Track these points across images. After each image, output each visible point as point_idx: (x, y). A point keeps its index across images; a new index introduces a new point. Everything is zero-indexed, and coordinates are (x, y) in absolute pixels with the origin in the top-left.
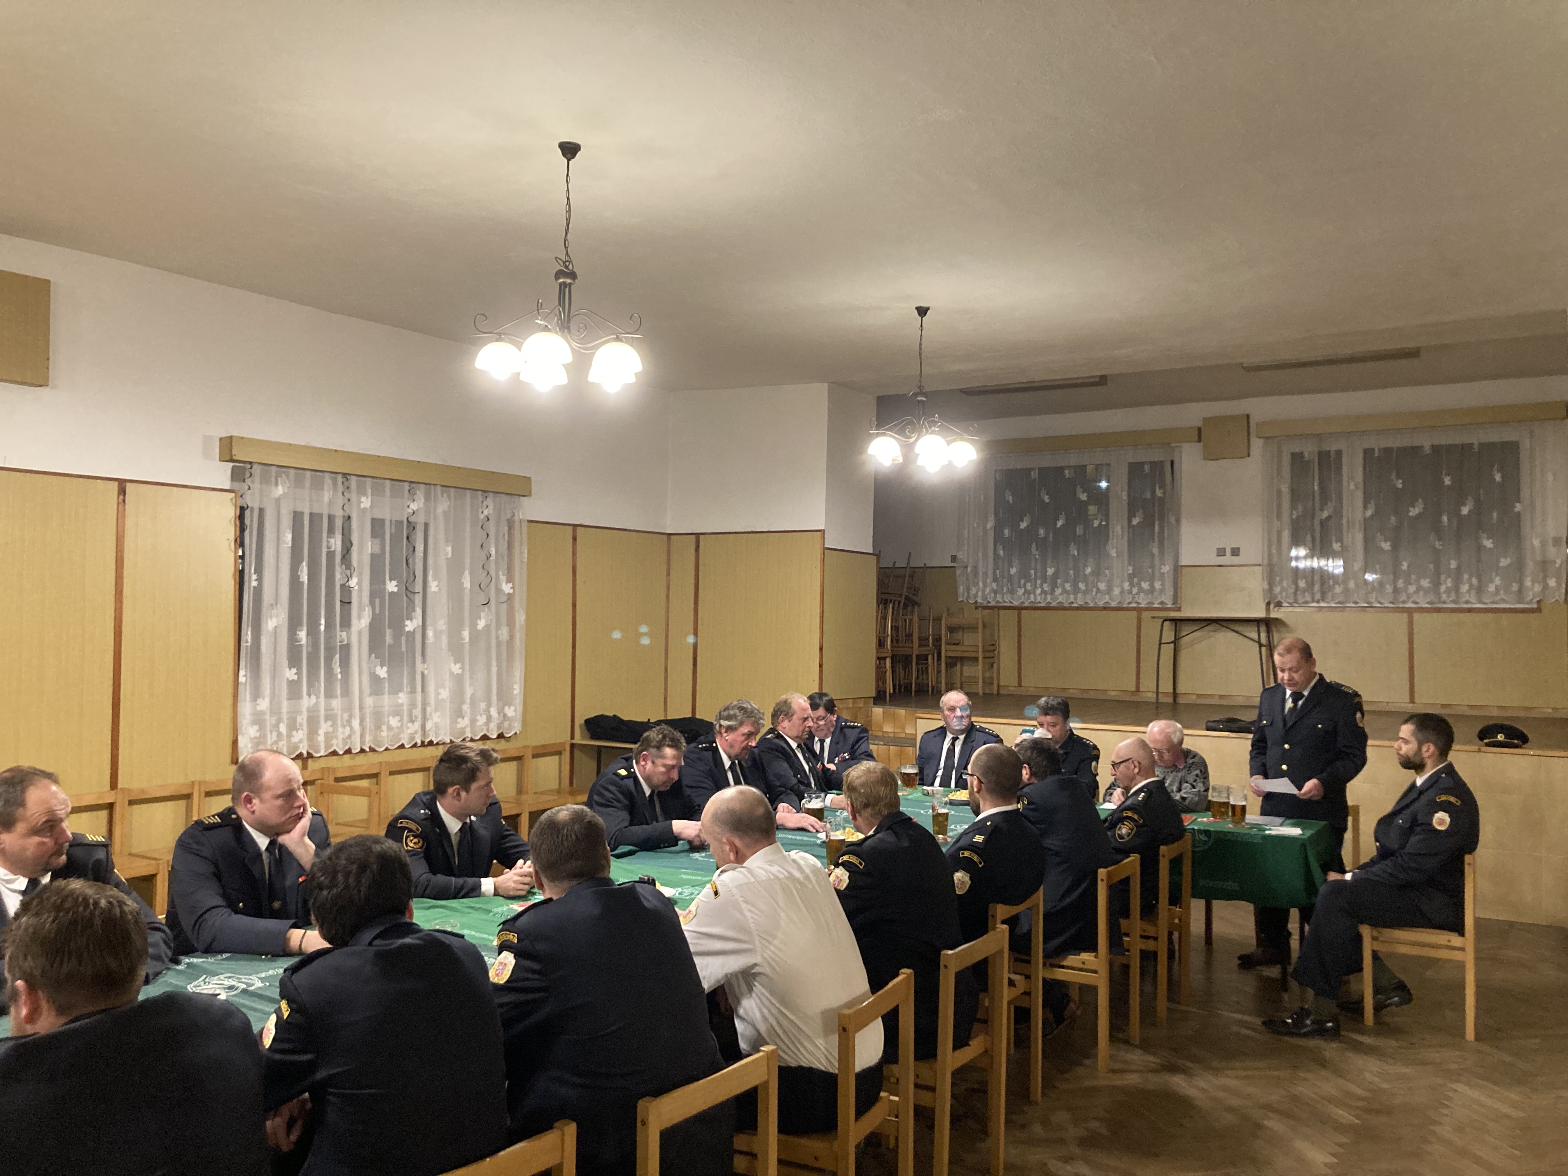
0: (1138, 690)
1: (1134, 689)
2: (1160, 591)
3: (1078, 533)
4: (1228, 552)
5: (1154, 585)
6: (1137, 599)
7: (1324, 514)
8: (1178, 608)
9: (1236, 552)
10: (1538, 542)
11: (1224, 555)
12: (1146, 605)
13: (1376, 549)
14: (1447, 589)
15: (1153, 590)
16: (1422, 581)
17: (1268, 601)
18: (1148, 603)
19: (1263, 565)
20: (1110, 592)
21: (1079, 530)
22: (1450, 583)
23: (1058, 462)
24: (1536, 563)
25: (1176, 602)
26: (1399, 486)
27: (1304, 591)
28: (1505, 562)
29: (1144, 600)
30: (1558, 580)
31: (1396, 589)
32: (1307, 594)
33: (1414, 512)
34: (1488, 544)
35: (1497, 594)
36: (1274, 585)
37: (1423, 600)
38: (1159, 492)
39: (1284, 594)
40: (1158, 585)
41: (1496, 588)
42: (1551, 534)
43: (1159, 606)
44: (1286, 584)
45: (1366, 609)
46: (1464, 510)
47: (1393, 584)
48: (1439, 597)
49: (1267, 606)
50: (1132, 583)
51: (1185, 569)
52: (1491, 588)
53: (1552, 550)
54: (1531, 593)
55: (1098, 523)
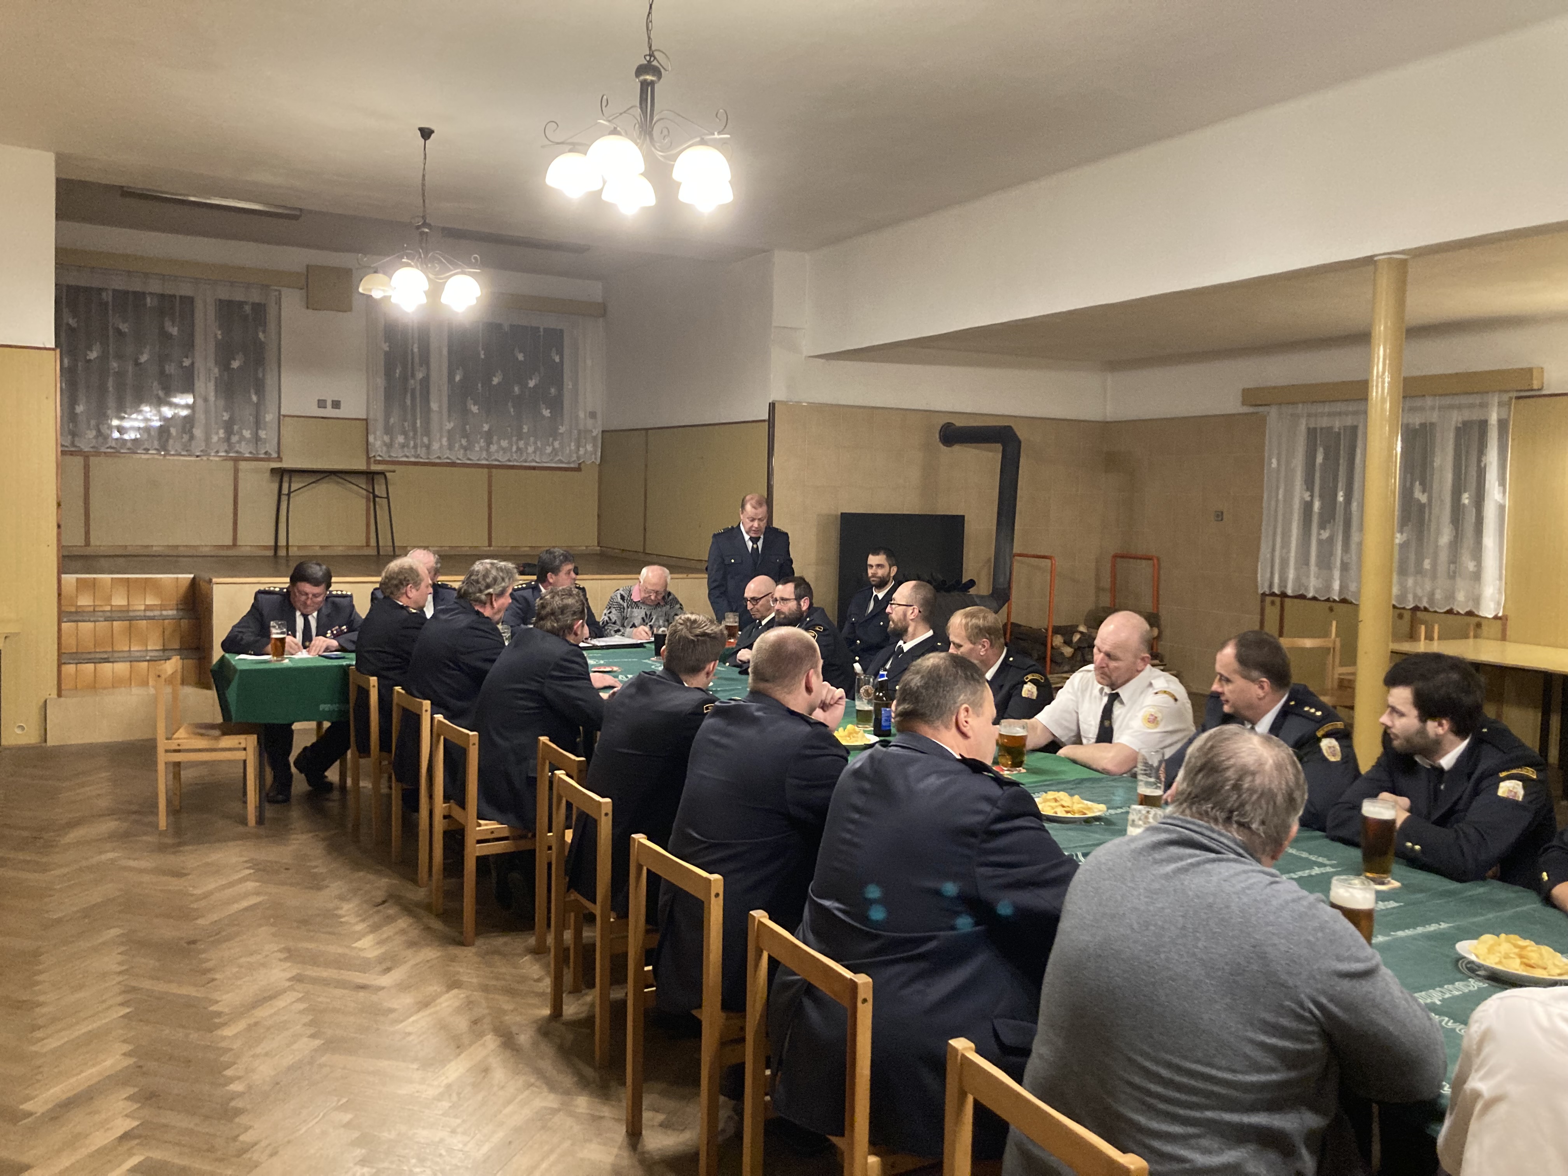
0: (235, 545)
1: (231, 544)
2: (265, 441)
3: (167, 372)
4: (329, 404)
5: (257, 433)
6: (237, 448)
7: (420, 375)
8: (279, 459)
9: (336, 405)
10: (581, 415)
11: (325, 407)
12: (247, 455)
13: (465, 411)
14: (518, 449)
15: (257, 439)
16: (502, 441)
17: (372, 455)
18: (251, 453)
19: (366, 420)
20: (207, 439)
21: (171, 369)
22: (521, 444)
23: (136, 286)
24: (579, 432)
25: (279, 453)
26: (483, 356)
27: (403, 446)
28: (562, 429)
29: (245, 449)
30: (595, 446)
31: (481, 448)
32: (406, 449)
33: (496, 381)
34: (546, 413)
35: (556, 455)
36: (375, 439)
37: (503, 459)
38: (261, 335)
39: (384, 449)
40: (262, 434)
41: (554, 449)
42: (589, 409)
43: (263, 456)
44: (387, 439)
45: (453, 464)
46: (531, 384)
47: (479, 443)
48: (512, 456)
49: (368, 458)
50: (229, 432)
51: (286, 418)
52: (549, 450)
53: (590, 422)
54: (575, 455)
55: (187, 363)
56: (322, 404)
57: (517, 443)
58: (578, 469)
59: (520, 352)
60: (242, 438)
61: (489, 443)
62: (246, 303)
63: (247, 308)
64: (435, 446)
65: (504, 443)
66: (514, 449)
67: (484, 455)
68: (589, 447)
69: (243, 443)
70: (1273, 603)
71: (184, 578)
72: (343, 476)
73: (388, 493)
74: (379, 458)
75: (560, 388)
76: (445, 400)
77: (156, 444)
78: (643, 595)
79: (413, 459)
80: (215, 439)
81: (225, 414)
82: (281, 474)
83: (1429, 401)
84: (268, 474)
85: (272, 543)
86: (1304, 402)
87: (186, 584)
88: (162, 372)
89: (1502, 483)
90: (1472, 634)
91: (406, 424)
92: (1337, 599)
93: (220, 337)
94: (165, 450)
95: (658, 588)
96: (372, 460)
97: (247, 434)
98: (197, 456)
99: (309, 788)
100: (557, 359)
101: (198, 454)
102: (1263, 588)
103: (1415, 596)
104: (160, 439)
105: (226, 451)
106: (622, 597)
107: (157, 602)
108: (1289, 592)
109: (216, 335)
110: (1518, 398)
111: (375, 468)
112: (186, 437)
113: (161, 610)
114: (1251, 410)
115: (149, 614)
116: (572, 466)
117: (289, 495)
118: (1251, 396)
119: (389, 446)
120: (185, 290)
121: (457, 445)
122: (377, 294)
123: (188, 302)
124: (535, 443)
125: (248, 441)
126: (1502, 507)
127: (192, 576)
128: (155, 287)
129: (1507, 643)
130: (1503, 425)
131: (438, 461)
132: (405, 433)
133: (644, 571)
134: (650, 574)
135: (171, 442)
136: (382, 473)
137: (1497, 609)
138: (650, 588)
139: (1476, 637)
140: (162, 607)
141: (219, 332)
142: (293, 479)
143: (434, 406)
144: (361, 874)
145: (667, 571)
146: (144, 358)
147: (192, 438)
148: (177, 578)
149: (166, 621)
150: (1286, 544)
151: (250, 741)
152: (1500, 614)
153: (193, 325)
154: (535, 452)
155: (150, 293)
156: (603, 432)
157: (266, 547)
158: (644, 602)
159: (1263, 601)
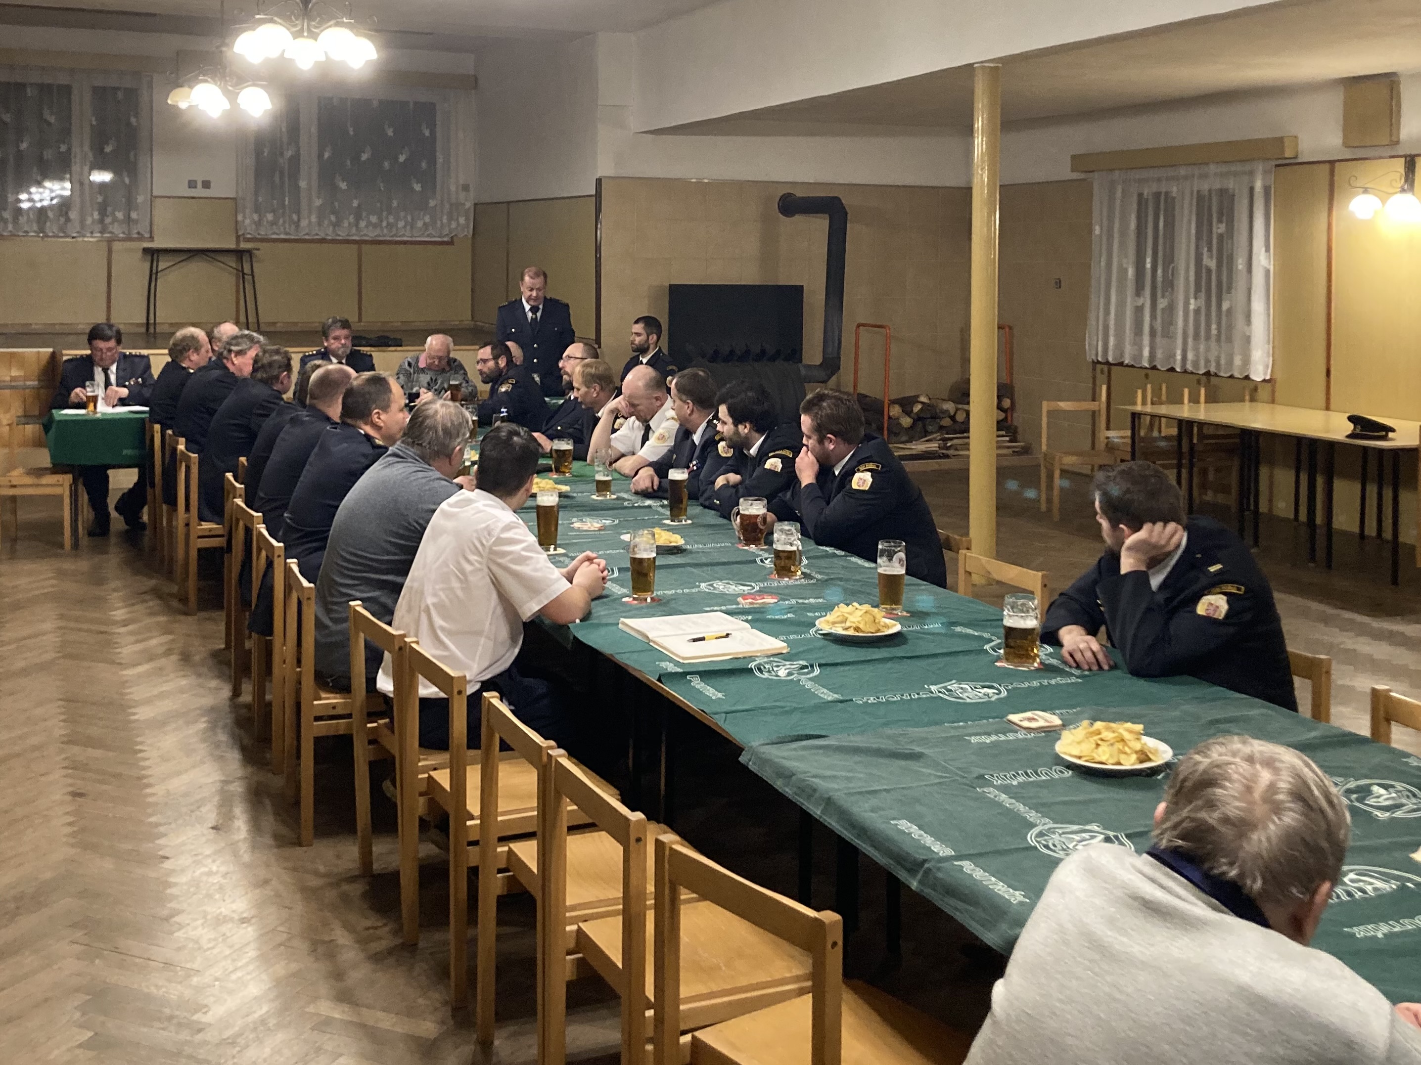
2: (136, 222)
3: (45, 158)
4: (199, 185)
5: (129, 215)
6: (110, 229)
7: (289, 154)
8: (151, 238)
9: (206, 185)
10: (453, 188)
11: (196, 187)
12: (121, 235)
13: (335, 188)
14: (388, 224)
15: (128, 220)
16: (371, 217)
17: (240, 233)
18: (123, 233)
19: (234, 199)
20: (82, 221)
21: (48, 154)
22: (391, 219)
23: (18, 78)
24: (451, 205)
25: (151, 232)
26: (352, 133)
27: (273, 223)
28: (432, 203)
29: (118, 230)
30: (467, 219)
31: (349, 223)
32: (274, 227)
33: (364, 157)
34: (417, 187)
35: (426, 229)
36: (244, 217)
37: (371, 234)
38: (133, 120)
39: (254, 227)
40: (134, 215)
41: (425, 224)
42: (461, 182)
43: (136, 236)
44: (256, 217)
45: (323, 241)
46: (402, 158)
47: (348, 219)
48: (382, 231)
49: (238, 237)
50: (103, 213)
51: (158, 200)
52: (420, 224)
53: (462, 195)
54: (447, 229)
55: (63, 148)
56: (192, 184)
57: (387, 218)
58: (451, 243)
59: (389, 127)
60: (115, 220)
61: (358, 218)
62: (118, 89)
63: (120, 95)
64: (304, 223)
65: (374, 219)
66: (384, 224)
67: (354, 230)
68: (462, 220)
69: (116, 224)
70: (1102, 372)
71: (45, 352)
72: (209, 254)
73: (252, 271)
74: (249, 236)
75: (432, 162)
76: (315, 176)
77: (35, 227)
78: (429, 361)
79: (282, 236)
80: (89, 221)
81: (98, 196)
82: (153, 254)
83: (1212, 168)
84: (140, 254)
85: (145, 321)
86: (1120, 169)
87: (47, 356)
88: (41, 159)
89: (1267, 250)
90: (1247, 398)
91: (275, 202)
92: (1147, 366)
93: (94, 123)
94: (43, 232)
95: (440, 354)
96: (241, 238)
97: (120, 215)
98: (73, 238)
99: (127, 527)
100: (427, 133)
101: (75, 235)
102: (1090, 357)
103: (1207, 361)
104: (38, 222)
105: (101, 232)
106: (410, 364)
107: (21, 373)
108: (1110, 359)
109: (91, 121)
110: (1277, 166)
111: (244, 246)
112: (62, 220)
113: (25, 380)
114: (1082, 176)
115: (13, 384)
116: (446, 239)
117: (157, 273)
118: (1077, 161)
119: (258, 224)
120: (63, 79)
121: (326, 222)
122: (183, 105)
123: (66, 91)
124: (405, 217)
125: (121, 222)
126: (1267, 272)
127: (51, 350)
128: (35, 78)
129: (1276, 406)
130: (1267, 190)
131: (307, 237)
132: (273, 211)
133: (429, 339)
134: (434, 342)
135: (48, 224)
136: (249, 252)
137: (1265, 374)
138: (433, 354)
139: (1252, 400)
140: (26, 378)
141: (94, 119)
142: (161, 258)
143: (303, 184)
144: (137, 578)
145: (450, 339)
146: (24, 146)
147: (68, 220)
148: (39, 352)
149: (27, 391)
150: (1107, 312)
151: (68, 479)
152: (1268, 377)
153: (70, 110)
154: (405, 227)
155: (31, 84)
156: (475, 205)
157: (138, 325)
158: (429, 368)
159: (1094, 369)
